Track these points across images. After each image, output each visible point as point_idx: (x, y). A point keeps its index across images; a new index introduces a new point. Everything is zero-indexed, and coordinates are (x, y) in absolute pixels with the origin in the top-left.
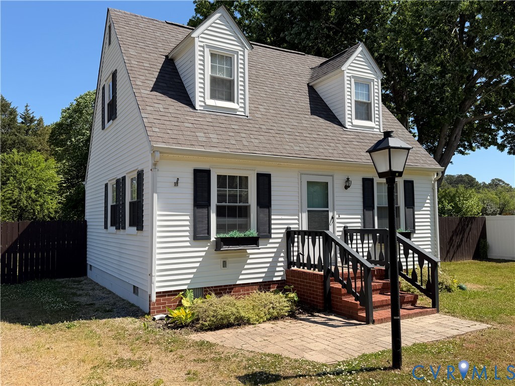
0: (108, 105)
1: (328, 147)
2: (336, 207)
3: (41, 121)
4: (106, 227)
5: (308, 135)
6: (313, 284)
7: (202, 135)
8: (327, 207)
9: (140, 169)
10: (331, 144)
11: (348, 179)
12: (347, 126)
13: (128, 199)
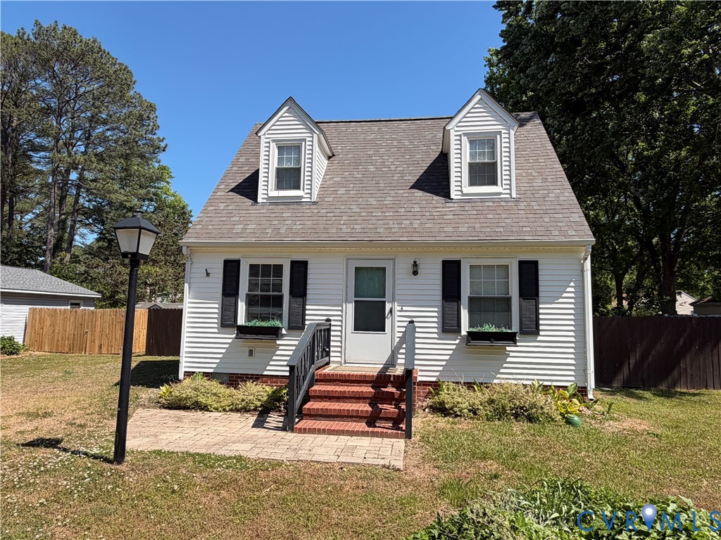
2: (397, 298)
8: (384, 297)
11: (415, 262)
12: (452, 197)
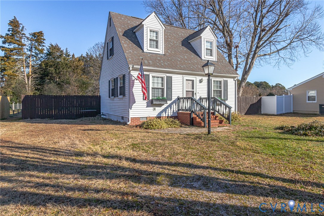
0: (110, 50)
1: (194, 66)
2: (197, 90)
3: (73, 56)
4: (109, 97)
5: (187, 62)
6: (187, 116)
7: (147, 61)
8: (194, 89)
9: (124, 74)
10: (196, 66)
11: (202, 79)
12: (202, 58)
13: (119, 86)
